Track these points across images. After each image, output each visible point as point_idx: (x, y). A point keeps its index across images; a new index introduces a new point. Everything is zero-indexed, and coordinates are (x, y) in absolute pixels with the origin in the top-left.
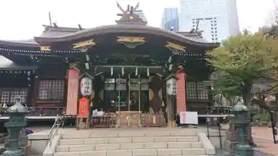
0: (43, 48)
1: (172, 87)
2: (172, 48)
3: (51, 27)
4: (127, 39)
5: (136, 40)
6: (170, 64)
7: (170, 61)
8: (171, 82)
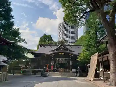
0: (45, 56)
4: (61, 54)
5: (63, 53)
6: (71, 58)
8: (70, 62)
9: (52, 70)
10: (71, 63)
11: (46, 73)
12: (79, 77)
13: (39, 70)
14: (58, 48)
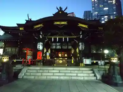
2: (81, 27)
3: (29, 20)
4: (58, 23)
5: (63, 23)
6: (81, 35)
7: (81, 34)
8: (80, 44)
10: (82, 46)
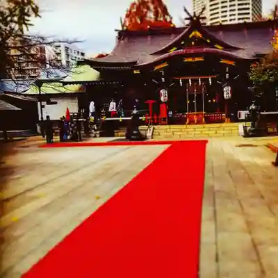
1: (225, 93)
3: (123, 31)
4: (190, 60)
6: (227, 73)
8: (225, 89)
9: (165, 119)
10: (227, 92)
11: (140, 128)
12: (252, 136)
13: (120, 119)
14: (182, 39)
